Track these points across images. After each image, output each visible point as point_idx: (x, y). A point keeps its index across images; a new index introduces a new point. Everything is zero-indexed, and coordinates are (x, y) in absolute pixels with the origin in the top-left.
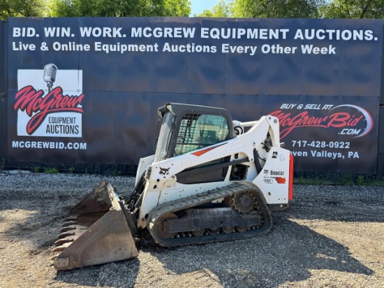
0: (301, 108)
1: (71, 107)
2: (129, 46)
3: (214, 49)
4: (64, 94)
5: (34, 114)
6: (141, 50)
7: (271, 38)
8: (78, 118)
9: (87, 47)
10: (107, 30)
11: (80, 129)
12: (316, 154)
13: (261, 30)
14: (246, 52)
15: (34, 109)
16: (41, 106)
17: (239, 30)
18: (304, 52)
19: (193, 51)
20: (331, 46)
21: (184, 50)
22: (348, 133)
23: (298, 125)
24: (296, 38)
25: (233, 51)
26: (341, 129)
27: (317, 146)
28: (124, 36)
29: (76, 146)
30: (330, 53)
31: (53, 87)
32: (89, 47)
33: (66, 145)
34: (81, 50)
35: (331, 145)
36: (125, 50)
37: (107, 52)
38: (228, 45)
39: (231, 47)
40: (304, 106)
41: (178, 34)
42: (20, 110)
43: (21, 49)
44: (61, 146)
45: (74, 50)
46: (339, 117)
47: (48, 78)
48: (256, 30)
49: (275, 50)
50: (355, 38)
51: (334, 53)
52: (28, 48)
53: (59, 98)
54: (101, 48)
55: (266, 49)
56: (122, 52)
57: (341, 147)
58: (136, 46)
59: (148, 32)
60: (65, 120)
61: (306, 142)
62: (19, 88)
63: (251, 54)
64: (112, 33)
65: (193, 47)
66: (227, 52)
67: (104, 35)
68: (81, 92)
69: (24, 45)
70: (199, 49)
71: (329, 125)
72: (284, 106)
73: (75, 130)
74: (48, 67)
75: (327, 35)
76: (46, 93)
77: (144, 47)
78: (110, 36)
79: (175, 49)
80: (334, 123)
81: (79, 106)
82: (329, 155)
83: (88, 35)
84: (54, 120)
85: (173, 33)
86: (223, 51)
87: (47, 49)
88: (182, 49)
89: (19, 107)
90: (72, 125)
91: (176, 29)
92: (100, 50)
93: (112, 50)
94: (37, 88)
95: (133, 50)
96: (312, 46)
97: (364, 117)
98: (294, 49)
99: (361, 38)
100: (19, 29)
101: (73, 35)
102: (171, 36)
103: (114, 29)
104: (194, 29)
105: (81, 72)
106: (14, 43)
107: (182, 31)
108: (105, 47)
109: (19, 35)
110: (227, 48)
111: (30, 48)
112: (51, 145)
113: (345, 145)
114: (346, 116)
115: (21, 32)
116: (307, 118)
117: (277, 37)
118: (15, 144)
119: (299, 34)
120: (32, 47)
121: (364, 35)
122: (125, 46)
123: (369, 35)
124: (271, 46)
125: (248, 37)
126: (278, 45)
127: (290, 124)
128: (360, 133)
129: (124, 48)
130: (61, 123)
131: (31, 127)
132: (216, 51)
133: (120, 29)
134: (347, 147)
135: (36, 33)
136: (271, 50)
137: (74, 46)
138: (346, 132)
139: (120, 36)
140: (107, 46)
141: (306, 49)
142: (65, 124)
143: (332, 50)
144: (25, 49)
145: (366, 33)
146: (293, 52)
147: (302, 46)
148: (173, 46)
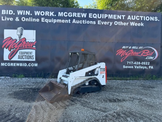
0: (130, 48)
1: (30, 47)
2: (58, 20)
3: (94, 23)
4: (27, 41)
5: (12, 50)
6: (63, 22)
7: (118, 18)
8: (34, 52)
9: (38, 20)
10: (47, 13)
11: (34, 57)
12: (137, 67)
13: (114, 15)
14: (108, 24)
15: (12, 48)
16: (16, 47)
17: (105, 15)
18: (131, 25)
19: (86, 23)
20: (142, 23)
21: (82, 23)
22: (149, 58)
23: (129, 55)
24: (128, 19)
25: (102, 24)
26: (146, 57)
27: (137, 64)
28: (55, 15)
29: (33, 65)
30: (141, 25)
31: (22, 38)
32: (39, 20)
33: (28, 64)
34: (35, 21)
35: (142, 63)
36: (56, 22)
37: (47, 22)
38: (100, 21)
39: (102, 22)
40: (132, 47)
41: (79, 16)
42: (5, 48)
43: (6, 20)
44: (25, 65)
45: (32, 21)
46: (145, 52)
47: (19, 34)
48: (112, 15)
49: (120, 24)
50: (151, 20)
51: (143, 26)
52: (9, 19)
53: (24, 43)
54: (45, 20)
55: (116, 23)
56: (54, 23)
57: (146, 64)
58: (61, 20)
59: (66, 14)
60: (27, 53)
61: (132, 62)
62: (5, 38)
63: (110, 25)
64: (49, 14)
65: (86, 21)
66: (100, 24)
67: (46, 15)
68: (35, 40)
69: (7, 18)
70: (88, 22)
71: (141, 55)
72: (124, 47)
73: (32, 58)
74: (19, 28)
75: (140, 18)
76: (18, 41)
77: (64, 21)
78: (48, 15)
79: (78, 22)
80: (143, 54)
81: (34, 47)
82: (142, 67)
83: (39, 15)
84: (22, 53)
85: (77, 15)
86: (98, 24)
87: (18, 20)
88: (81, 22)
89: (5, 47)
90: (31, 55)
91: (78, 13)
92: (44, 21)
93: (49, 21)
94: (14, 38)
95: (59, 22)
96: (134, 23)
97: (155, 52)
98: (127, 23)
99: (153, 20)
100: (5, 11)
101: (31, 14)
102: (76, 16)
103: (51, 12)
104: (86, 14)
105: (35, 31)
106: (2, 17)
107: (81, 14)
108: (46, 20)
109: (5, 13)
110: (100, 22)
111: (10, 20)
112: (20, 65)
113: (148, 63)
114: (148, 51)
115: (6, 12)
116: (133, 52)
117: (120, 18)
118: (3, 64)
119: (129, 18)
120: (11, 19)
121: (154, 19)
122: (56, 20)
123: (156, 19)
124: (118, 22)
125: (109, 18)
126: (121, 22)
127: (126, 55)
128: (153, 58)
129: (55, 21)
130: (26, 54)
131: (10, 56)
132: (95, 23)
133: (53, 12)
134: (148, 64)
135: (13, 13)
136: (118, 23)
137: (32, 19)
138: (148, 58)
139: (53, 15)
140: (47, 20)
141: (132, 24)
142: (27, 55)
143: (142, 25)
144: (8, 20)
145: (155, 18)
146: (127, 25)
147: (131, 22)
148: (77, 21)
